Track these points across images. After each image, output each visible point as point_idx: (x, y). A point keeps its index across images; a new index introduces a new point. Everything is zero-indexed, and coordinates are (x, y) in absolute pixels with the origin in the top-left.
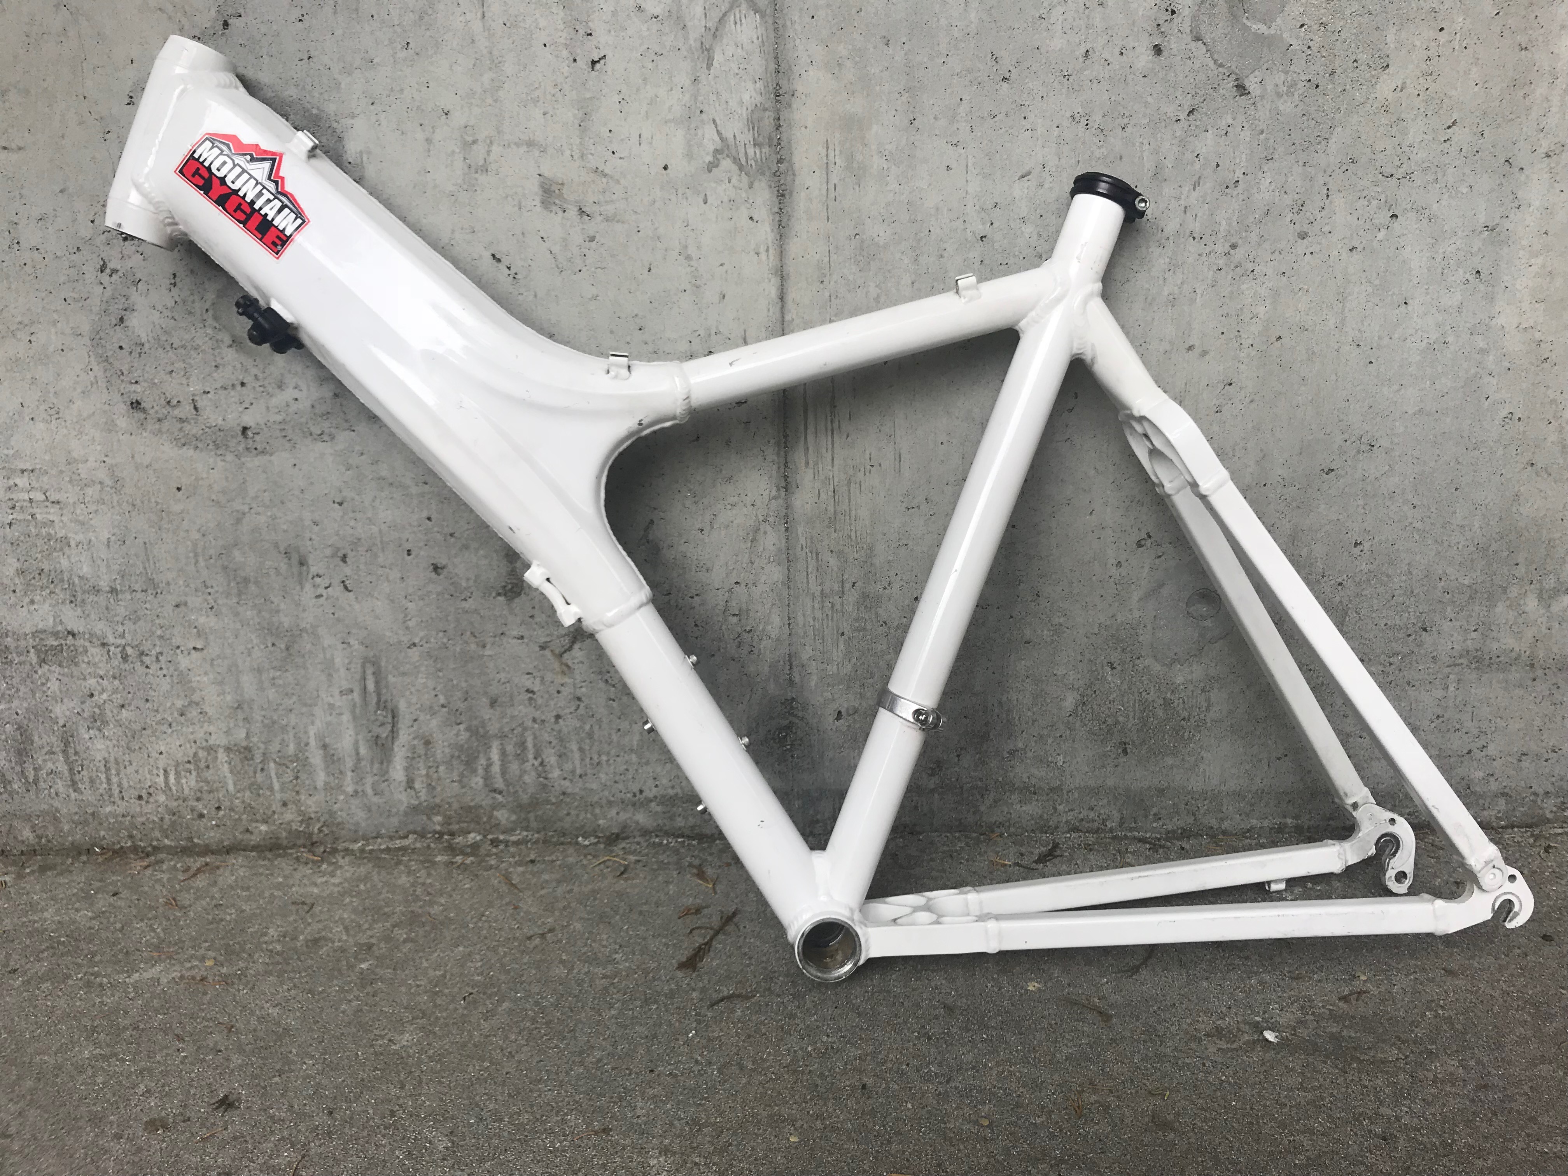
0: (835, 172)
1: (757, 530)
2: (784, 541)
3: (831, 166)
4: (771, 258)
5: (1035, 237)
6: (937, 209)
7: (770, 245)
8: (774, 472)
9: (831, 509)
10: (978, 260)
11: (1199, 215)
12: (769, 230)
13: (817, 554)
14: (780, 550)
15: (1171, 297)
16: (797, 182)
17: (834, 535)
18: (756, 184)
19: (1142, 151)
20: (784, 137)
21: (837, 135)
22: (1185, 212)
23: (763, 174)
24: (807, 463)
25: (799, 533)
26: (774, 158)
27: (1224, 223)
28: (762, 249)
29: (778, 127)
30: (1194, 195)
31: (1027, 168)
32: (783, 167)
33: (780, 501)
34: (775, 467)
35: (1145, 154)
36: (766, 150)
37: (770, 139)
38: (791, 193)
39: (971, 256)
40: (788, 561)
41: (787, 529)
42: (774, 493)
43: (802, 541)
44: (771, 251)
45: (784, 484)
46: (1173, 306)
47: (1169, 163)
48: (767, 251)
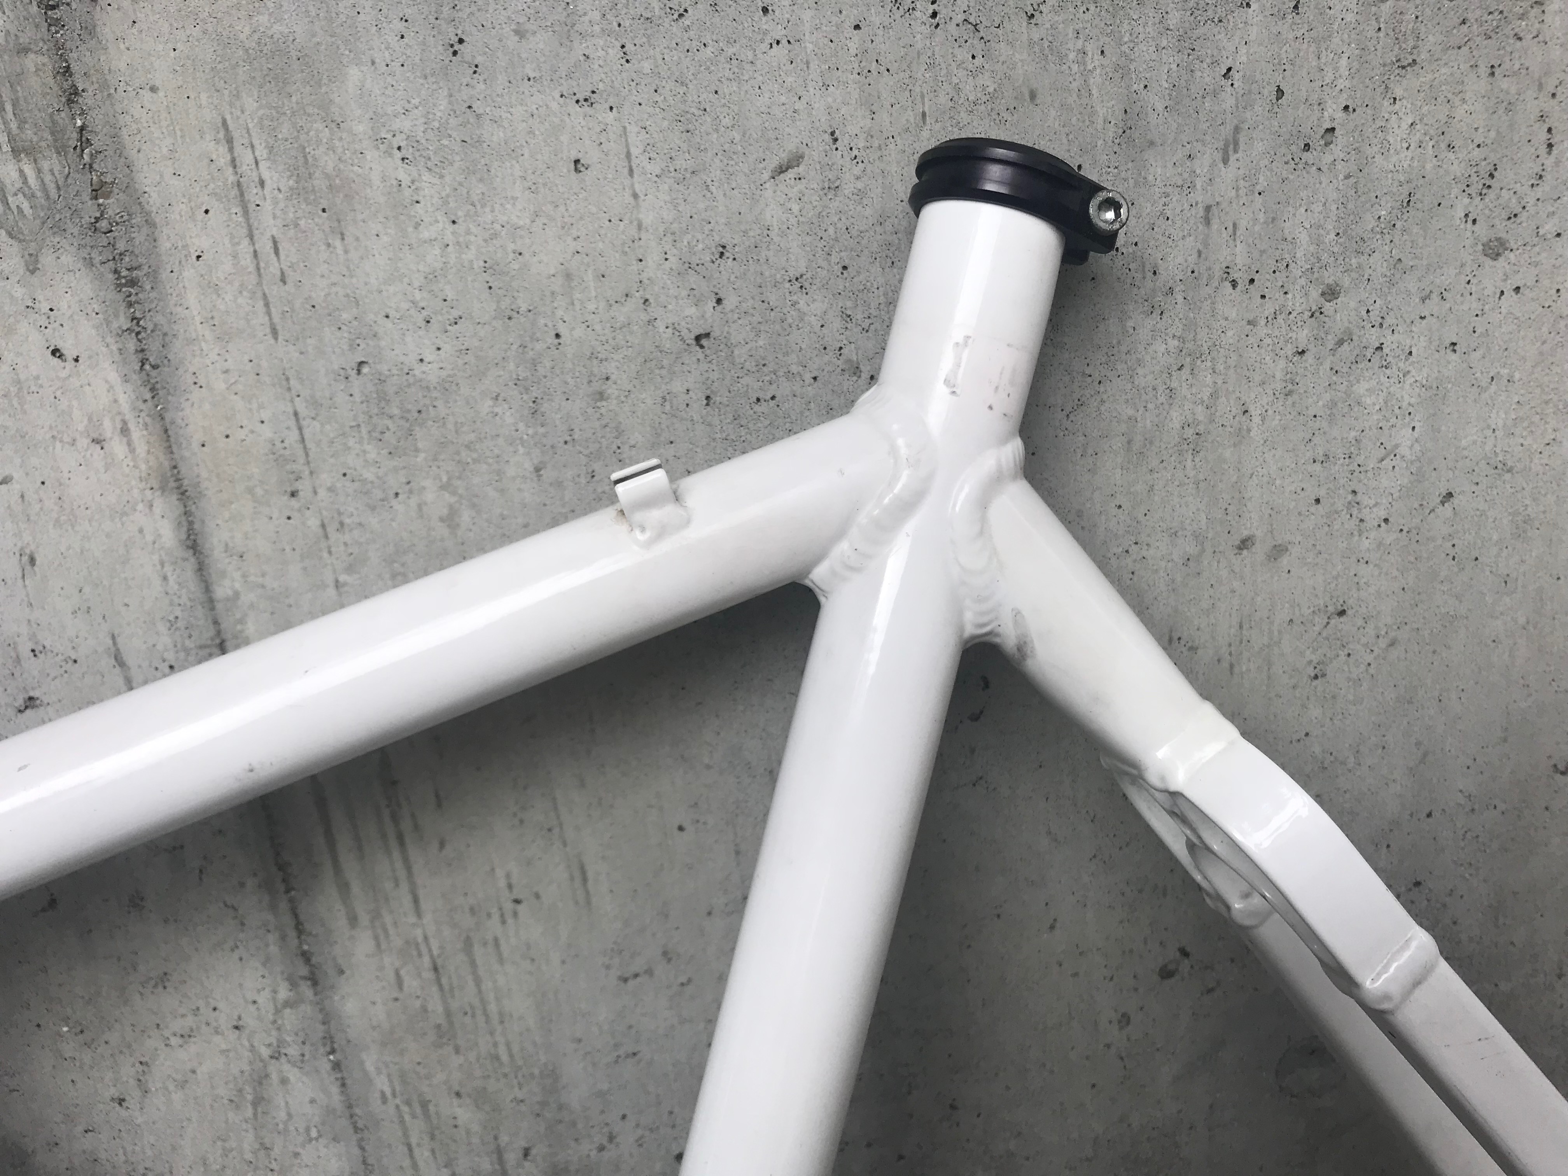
0: (267, 206)
1: (261, 1079)
2: (335, 1090)
3: (253, 194)
4: (141, 449)
5: (837, 324)
6: (568, 276)
7: (129, 416)
8: (273, 949)
9: (436, 1005)
10: (698, 396)
11: (1243, 224)
12: (114, 376)
13: (424, 1105)
14: (329, 1111)
15: (1189, 432)
16: (165, 245)
17: (456, 1061)
18: (47, 259)
19: (1086, 74)
20: (96, 119)
21: (250, 102)
22: (1207, 221)
23: (59, 229)
24: (353, 921)
25: (370, 1067)
26: (82, 183)
27: (1304, 238)
28: (108, 428)
29: (73, 95)
30: (1228, 174)
31: (791, 146)
32: (113, 205)
33: (307, 1009)
34: (271, 938)
35: (1095, 80)
36: (51, 163)
37: (55, 131)
38: (154, 275)
39: (677, 386)
40: (356, 1129)
41: (337, 1066)
42: (284, 993)
43: (382, 1083)
44: (137, 434)
45: (304, 971)
46: (1195, 452)
47: (1155, 100)
48: (125, 431)
